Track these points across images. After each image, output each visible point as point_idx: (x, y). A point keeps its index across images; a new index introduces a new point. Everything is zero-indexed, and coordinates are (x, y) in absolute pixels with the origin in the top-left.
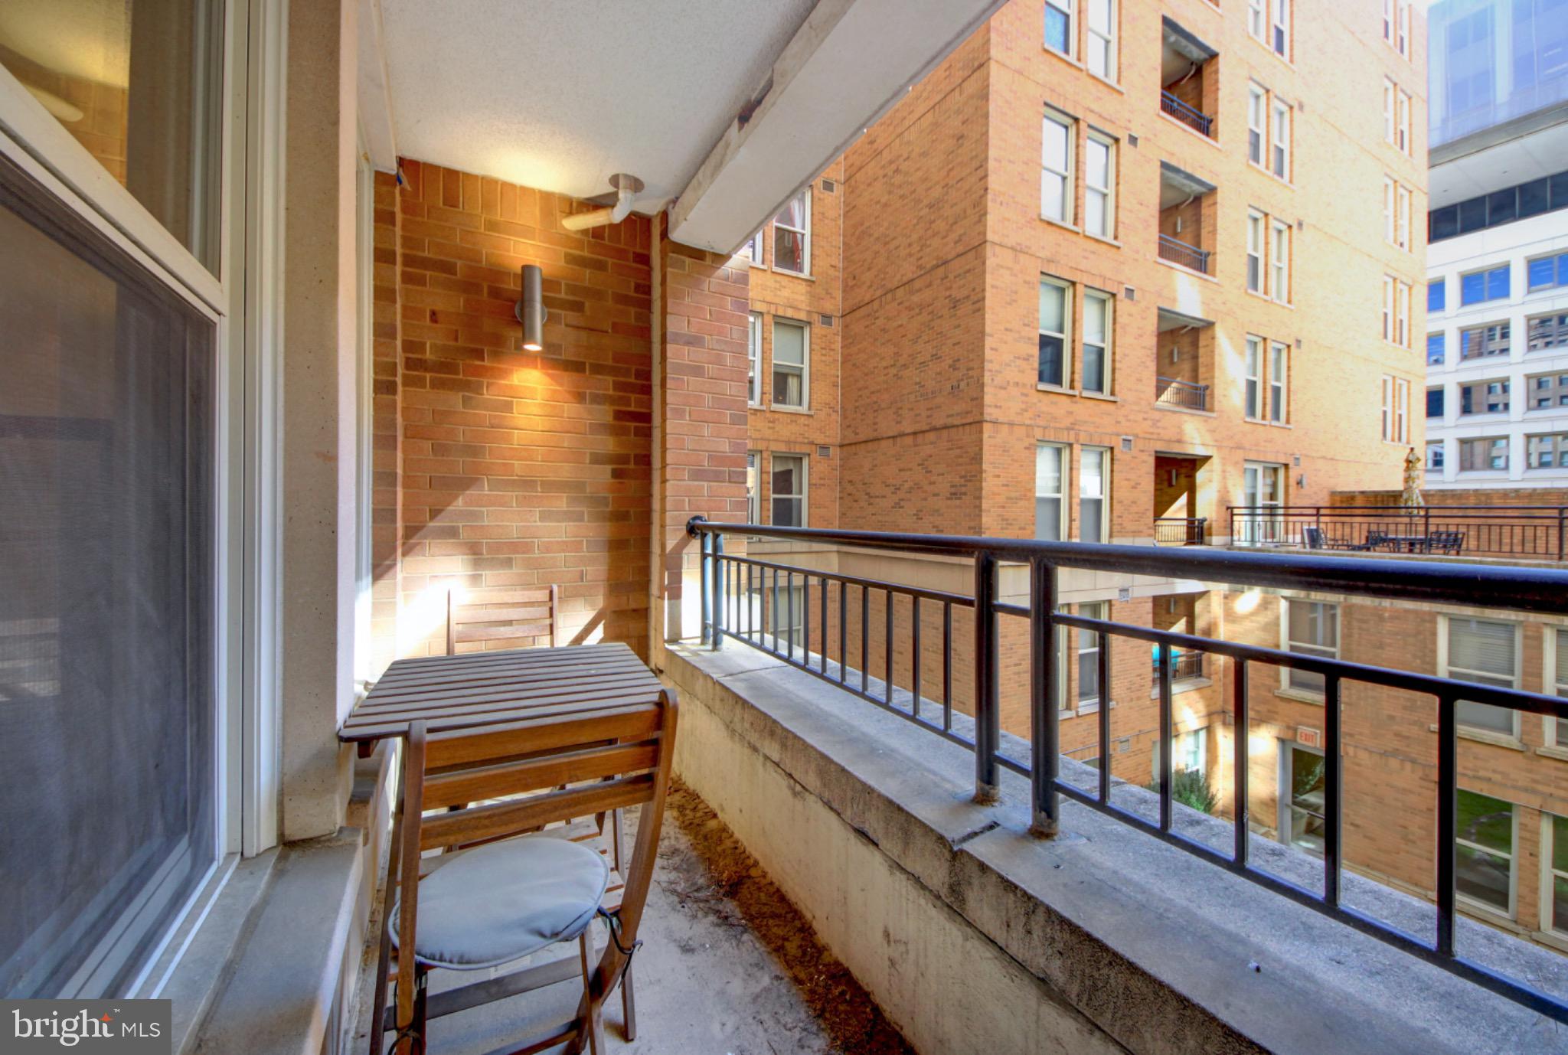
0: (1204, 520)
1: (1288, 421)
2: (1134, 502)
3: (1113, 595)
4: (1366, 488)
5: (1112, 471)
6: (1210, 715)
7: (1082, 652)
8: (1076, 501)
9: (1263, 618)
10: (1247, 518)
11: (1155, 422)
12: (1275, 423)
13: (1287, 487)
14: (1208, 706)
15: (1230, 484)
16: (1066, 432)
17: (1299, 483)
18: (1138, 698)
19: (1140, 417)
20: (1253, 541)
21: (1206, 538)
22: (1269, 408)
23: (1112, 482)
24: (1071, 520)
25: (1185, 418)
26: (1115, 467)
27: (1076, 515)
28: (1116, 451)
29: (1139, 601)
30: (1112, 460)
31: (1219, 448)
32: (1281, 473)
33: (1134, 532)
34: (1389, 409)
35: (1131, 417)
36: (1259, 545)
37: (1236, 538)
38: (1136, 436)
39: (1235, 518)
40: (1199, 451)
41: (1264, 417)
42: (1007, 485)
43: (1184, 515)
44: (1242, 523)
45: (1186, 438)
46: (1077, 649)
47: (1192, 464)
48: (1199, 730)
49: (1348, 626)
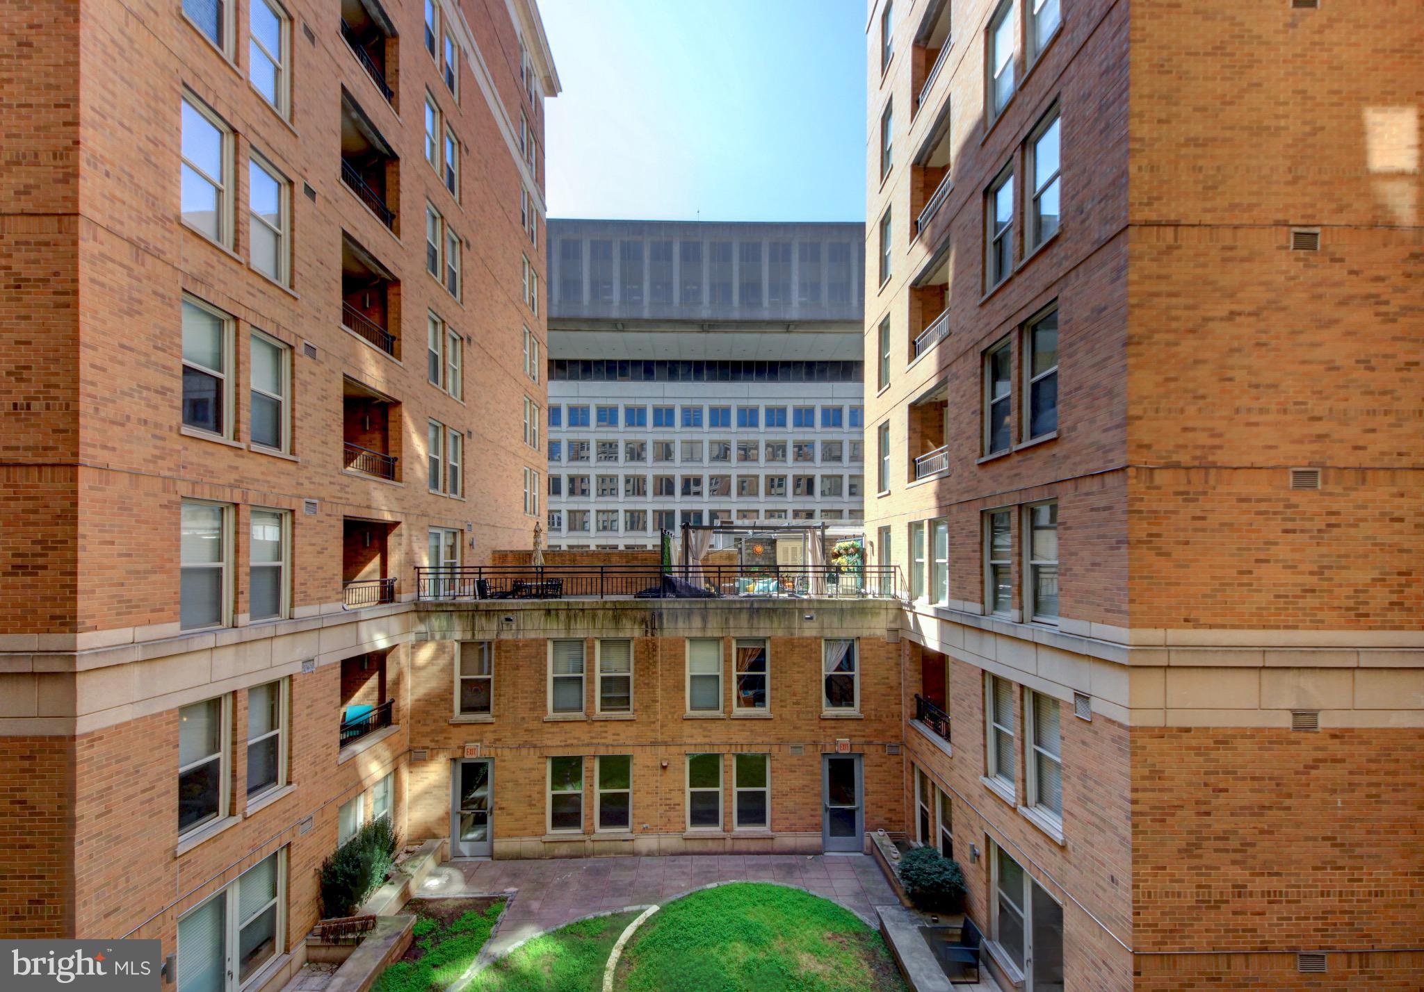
0: (395, 579)
1: (463, 496)
2: (320, 568)
3: (296, 669)
4: (515, 548)
5: (293, 536)
6: (396, 759)
7: (250, 742)
8: (243, 570)
9: (443, 661)
10: (431, 576)
11: (343, 487)
12: (453, 496)
13: (463, 547)
14: (393, 752)
15: (416, 546)
16: (228, 491)
17: (471, 545)
18: (324, 769)
19: (326, 481)
20: (437, 596)
21: (397, 596)
22: (448, 483)
23: (293, 548)
24: (237, 593)
25: (373, 485)
26: (297, 532)
27: (244, 585)
28: (297, 514)
29: (331, 667)
30: (293, 523)
31: (406, 515)
32: (458, 537)
33: (319, 599)
34: (528, 491)
35: (316, 479)
36: (441, 599)
37: (421, 593)
38: (322, 500)
39: (422, 576)
40: (388, 517)
41: (444, 491)
42: (130, 555)
43: (377, 576)
44: (427, 582)
45: (374, 505)
46: (246, 740)
47: (383, 530)
48: (386, 778)
49: (498, 657)
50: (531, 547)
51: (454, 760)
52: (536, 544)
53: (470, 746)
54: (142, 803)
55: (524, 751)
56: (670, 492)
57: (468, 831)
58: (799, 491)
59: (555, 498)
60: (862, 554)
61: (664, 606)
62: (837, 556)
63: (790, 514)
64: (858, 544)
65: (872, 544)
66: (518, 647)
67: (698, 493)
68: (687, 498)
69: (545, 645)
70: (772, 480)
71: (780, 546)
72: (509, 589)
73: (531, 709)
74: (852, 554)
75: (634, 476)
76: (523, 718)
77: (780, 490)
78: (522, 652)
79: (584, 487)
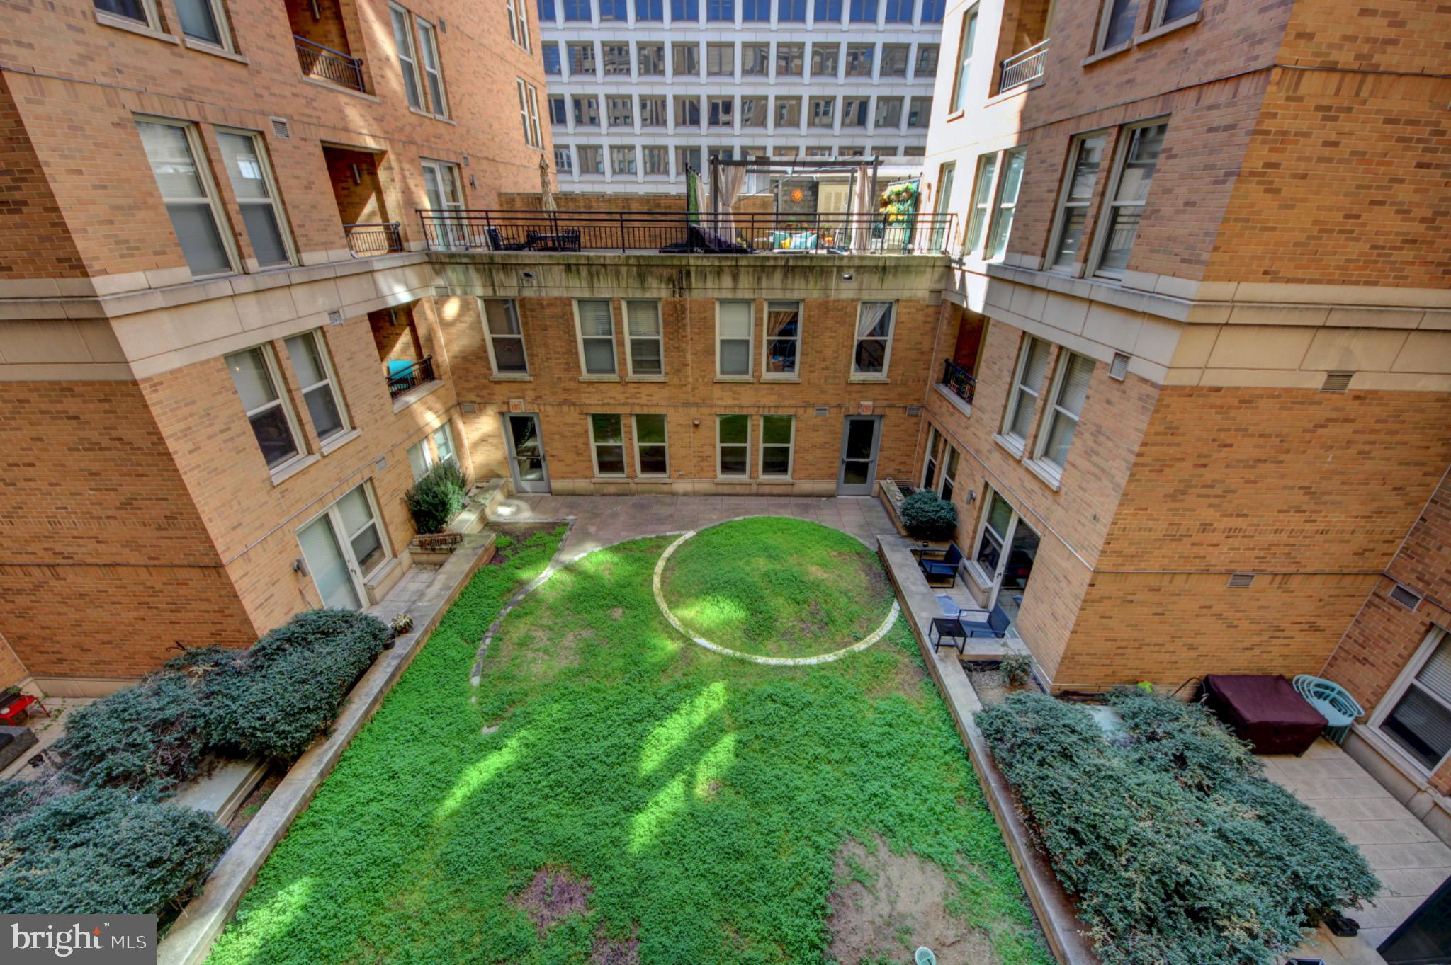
0: (398, 225)
1: (450, 117)
2: (314, 207)
3: (325, 320)
4: (521, 191)
5: (272, 166)
6: (448, 411)
7: (305, 391)
8: (233, 209)
9: (469, 319)
10: (436, 222)
11: (310, 102)
12: (438, 117)
13: (463, 187)
14: (444, 404)
15: (411, 183)
16: (179, 103)
17: (472, 184)
18: (382, 418)
19: (287, 91)
20: (448, 246)
21: (405, 244)
22: (430, 98)
23: (277, 181)
24: (236, 236)
25: (343, 99)
26: (275, 159)
27: (240, 227)
28: (268, 136)
29: (355, 321)
30: (267, 150)
31: (391, 141)
32: (456, 171)
33: (323, 244)
34: (526, 113)
35: (275, 90)
36: (453, 249)
37: (430, 242)
38: (290, 117)
39: (427, 222)
40: (371, 144)
41: (428, 109)
42: (105, 187)
43: (378, 220)
44: (433, 226)
45: (352, 126)
46: (299, 389)
47: (369, 160)
48: (442, 427)
49: (524, 316)
50: (539, 190)
51: (502, 414)
52: (545, 184)
53: (513, 402)
54: (225, 441)
55: (565, 408)
56: (695, 121)
57: (527, 474)
58: (848, 121)
59: (559, 129)
60: (915, 198)
61: (692, 262)
62: (886, 203)
63: (835, 151)
64: (913, 187)
65: (929, 186)
66: (542, 307)
67: (729, 124)
68: (716, 130)
69: (570, 305)
70: (818, 105)
71: (823, 190)
72: (523, 240)
73: (565, 370)
74: (905, 201)
75: (651, 97)
76: (559, 378)
77: (825, 120)
78: (548, 312)
79: (593, 114)
